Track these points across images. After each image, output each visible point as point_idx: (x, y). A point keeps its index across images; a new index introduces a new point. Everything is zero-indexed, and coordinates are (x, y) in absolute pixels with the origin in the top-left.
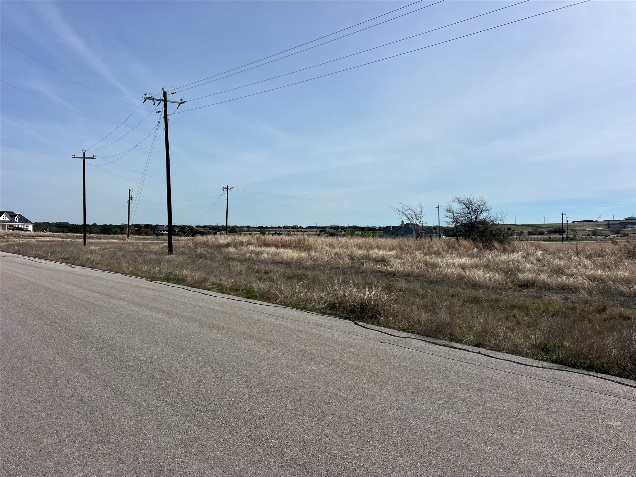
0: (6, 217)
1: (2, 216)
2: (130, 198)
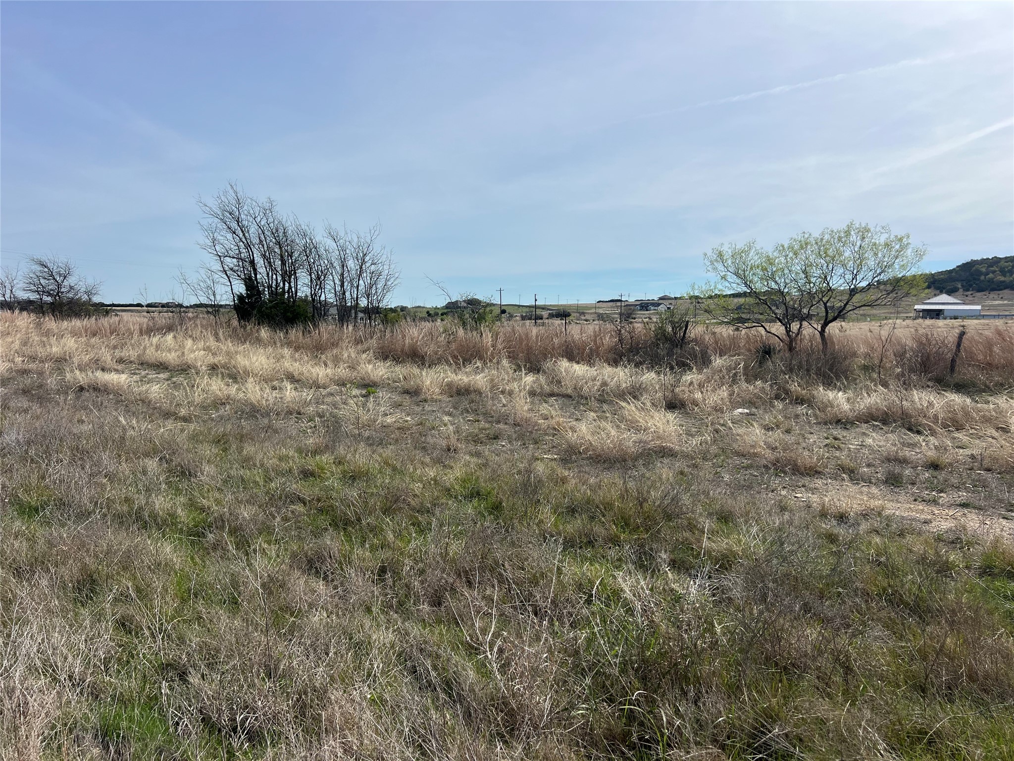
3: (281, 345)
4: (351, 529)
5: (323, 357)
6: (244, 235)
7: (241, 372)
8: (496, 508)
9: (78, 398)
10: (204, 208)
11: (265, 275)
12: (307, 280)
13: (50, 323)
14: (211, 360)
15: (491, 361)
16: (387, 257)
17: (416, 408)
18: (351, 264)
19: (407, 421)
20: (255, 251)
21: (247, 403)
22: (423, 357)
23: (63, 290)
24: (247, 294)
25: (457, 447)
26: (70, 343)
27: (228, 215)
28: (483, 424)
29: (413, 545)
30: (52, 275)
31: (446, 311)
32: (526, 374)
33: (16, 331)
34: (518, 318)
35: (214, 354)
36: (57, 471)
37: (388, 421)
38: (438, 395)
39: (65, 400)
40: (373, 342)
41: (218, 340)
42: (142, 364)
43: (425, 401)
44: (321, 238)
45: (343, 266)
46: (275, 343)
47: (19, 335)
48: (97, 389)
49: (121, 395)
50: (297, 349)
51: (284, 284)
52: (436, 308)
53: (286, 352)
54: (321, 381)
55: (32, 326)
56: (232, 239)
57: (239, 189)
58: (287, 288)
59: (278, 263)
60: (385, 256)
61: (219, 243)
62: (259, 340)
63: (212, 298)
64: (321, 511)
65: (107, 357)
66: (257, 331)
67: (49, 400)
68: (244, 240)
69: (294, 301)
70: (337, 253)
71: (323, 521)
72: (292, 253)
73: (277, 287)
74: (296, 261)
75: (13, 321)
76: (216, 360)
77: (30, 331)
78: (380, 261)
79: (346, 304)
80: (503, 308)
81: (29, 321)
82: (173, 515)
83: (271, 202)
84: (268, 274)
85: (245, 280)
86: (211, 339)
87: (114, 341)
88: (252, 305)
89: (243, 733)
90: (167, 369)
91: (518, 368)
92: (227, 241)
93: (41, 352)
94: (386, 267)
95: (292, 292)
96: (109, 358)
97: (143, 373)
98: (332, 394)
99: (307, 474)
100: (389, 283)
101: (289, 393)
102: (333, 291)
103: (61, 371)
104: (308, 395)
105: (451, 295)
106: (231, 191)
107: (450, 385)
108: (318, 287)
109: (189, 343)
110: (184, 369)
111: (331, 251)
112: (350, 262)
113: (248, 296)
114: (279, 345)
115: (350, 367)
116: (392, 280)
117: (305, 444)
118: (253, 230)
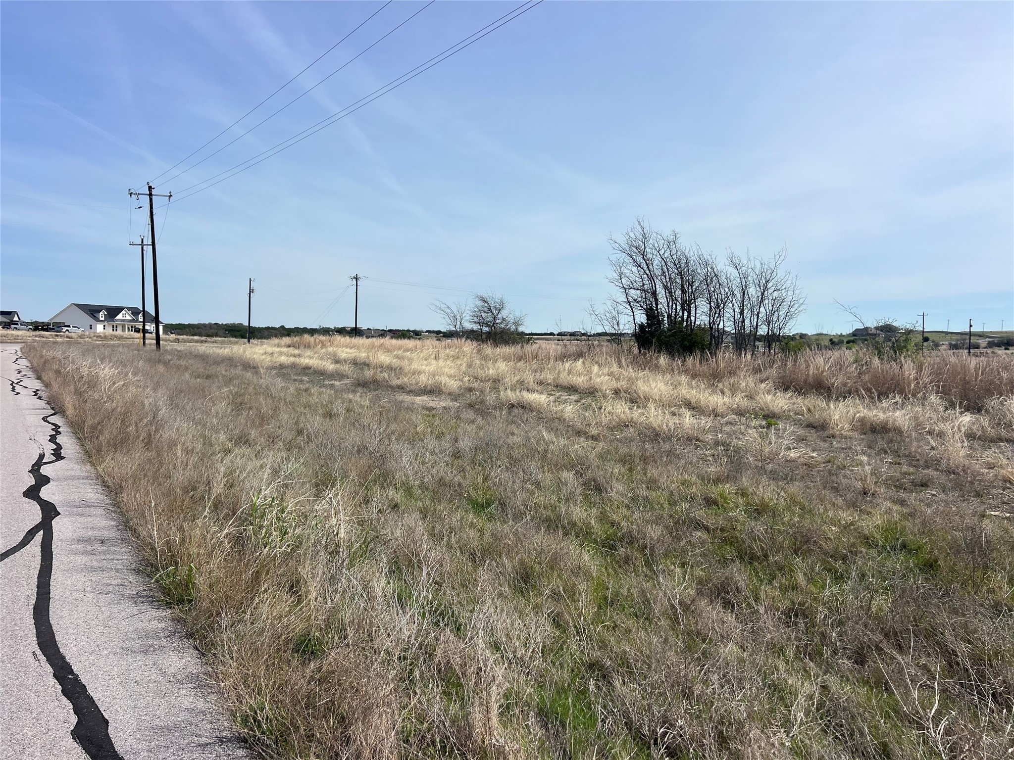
0: (127, 315)
1: (121, 313)
2: (251, 291)
3: (679, 372)
4: (757, 564)
5: (720, 385)
6: (648, 267)
7: (642, 397)
8: (930, 566)
9: (510, 413)
10: (614, 245)
11: (665, 305)
12: (706, 309)
13: (488, 349)
14: (615, 384)
15: (914, 395)
16: (792, 283)
17: (822, 444)
18: (752, 291)
19: (813, 457)
20: (658, 282)
21: (649, 427)
22: (829, 389)
23: (497, 321)
24: (647, 323)
25: (876, 491)
26: (502, 366)
27: (635, 249)
28: (905, 468)
29: (827, 593)
30: (490, 309)
31: (852, 338)
32: (961, 413)
33: (464, 356)
34: (944, 347)
35: (618, 379)
36: (498, 474)
37: (792, 455)
38: (848, 431)
39: (501, 414)
40: (773, 372)
41: (620, 366)
42: (557, 386)
43: (834, 436)
44: (723, 267)
45: (744, 293)
46: (673, 370)
47: (465, 359)
48: (524, 406)
49: (541, 413)
50: (694, 376)
51: (683, 313)
52: (841, 335)
53: (684, 379)
54: (720, 410)
55: (474, 351)
56: (636, 272)
57: (645, 225)
58: (685, 317)
59: (679, 293)
60: (790, 282)
61: (626, 276)
62: (657, 367)
63: (616, 327)
64: (725, 540)
65: (530, 378)
66: (657, 359)
67: (490, 414)
68: (647, 272)
69: (692, 330)
70: (739, 281)
71: (729, 552)
72: (693, 282)
73: (676, 316)
74: (695, 291)
75: (461, 348)
76: (619, 385)
77: (473, 355)
78: (784, 287)
79: (744, 331)
80: (925, 335)
81: (473, 347)
82: (589, 526)
83: (675, 235)
84: (668, 304)
85: (646, 310)
86: (615, 365)
87: (535, 365)
88: (652, 334)
89: (663, 746)
90: (577, 391)
91: (952, 405)
92: (633, 274)
93: (482, 373)
94: (790, 293)
95: (691, 320)
96: (532, 380)
97: (558, 394)
98: (731, 423)
99: (710, 502)
100: (793, 310)
101: (688, 420)
102: (732, 319)
103: (495, 389)
104: (706, 422)
105: (864, 320)
106: (639, 228)
107: (862, 421)
108: (717, 315)
109: (596, 368)
110: (592, 392)
111: (732, 278)
112: (751, 290)
113: (649, 325)
114: (676, 372)
115: (747, 396)
116: (796, 306)
117: (706, 472)
118: (657, 262)
